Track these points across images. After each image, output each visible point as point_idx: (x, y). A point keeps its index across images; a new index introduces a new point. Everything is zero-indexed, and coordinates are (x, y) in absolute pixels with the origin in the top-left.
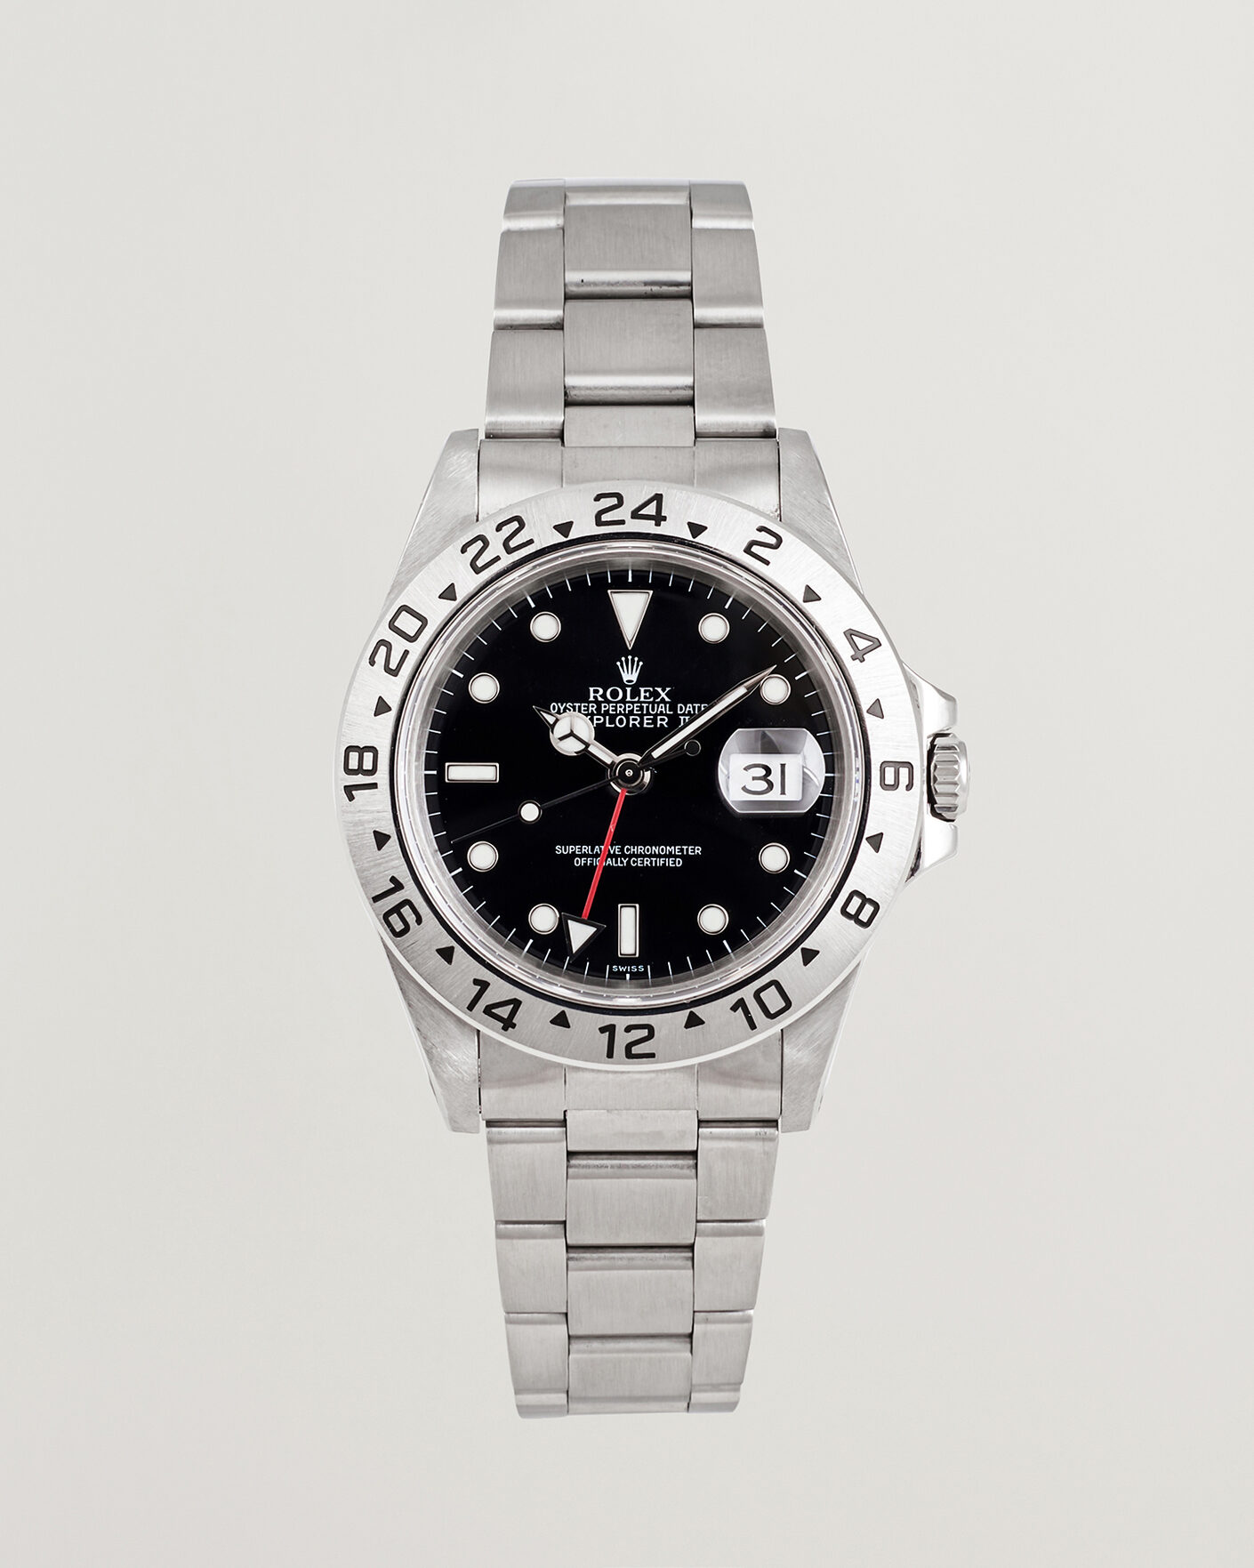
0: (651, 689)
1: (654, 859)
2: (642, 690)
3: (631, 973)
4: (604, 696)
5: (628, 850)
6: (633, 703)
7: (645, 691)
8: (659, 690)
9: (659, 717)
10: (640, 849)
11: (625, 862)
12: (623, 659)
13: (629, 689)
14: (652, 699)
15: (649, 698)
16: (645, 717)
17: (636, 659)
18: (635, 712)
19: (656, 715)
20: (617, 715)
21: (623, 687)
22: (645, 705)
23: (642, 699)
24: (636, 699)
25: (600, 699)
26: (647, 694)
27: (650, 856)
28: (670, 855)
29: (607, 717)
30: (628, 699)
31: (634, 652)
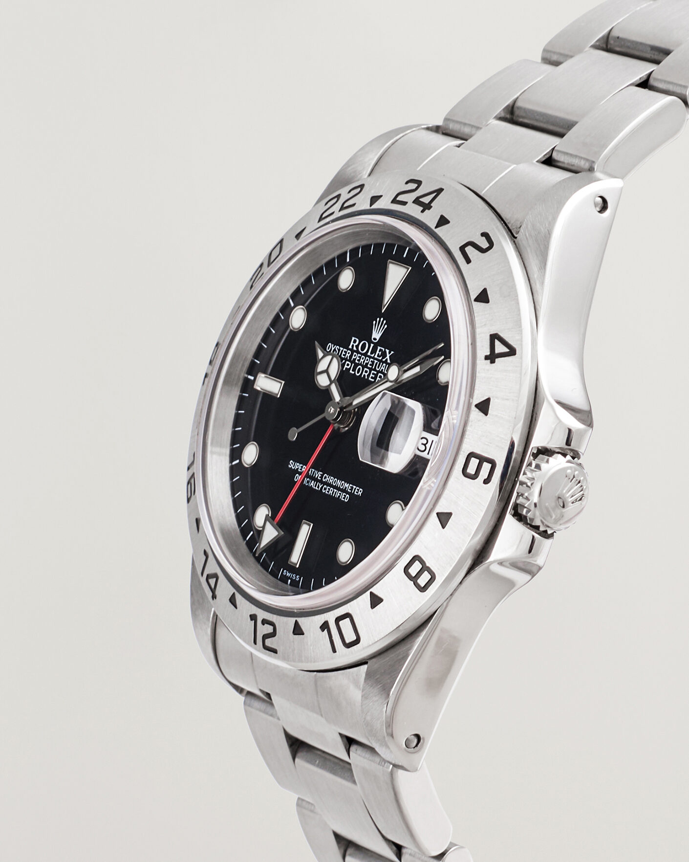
0: (384, 349)
1: (335, 490)
2: (379, 348)
3: (291, 579)
4: (357, 347)
5: (325, 478)
6: (370, 357)
7: (380, 350)
8: (387, 351)
9: (379, 374)
10: (330, 479)
11: (320, 487)
12: (378, 319)
13: (372, 345)
14: (380, 358)
15: (380, 357)
16: (372, 372)
17: (385, 322)
18: (369, 366)
19: (378, 372)
20: (359, 364)
21: (370, 342)
22: (376, 361)
23: (376, 357)
24: (373, 355)
25: (355, 348)
26: (380, 353)
27: (335, 487)
28: (344, 491)
29: (353, 364)
30: (369, 354)
31: (385, 316)
